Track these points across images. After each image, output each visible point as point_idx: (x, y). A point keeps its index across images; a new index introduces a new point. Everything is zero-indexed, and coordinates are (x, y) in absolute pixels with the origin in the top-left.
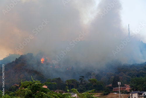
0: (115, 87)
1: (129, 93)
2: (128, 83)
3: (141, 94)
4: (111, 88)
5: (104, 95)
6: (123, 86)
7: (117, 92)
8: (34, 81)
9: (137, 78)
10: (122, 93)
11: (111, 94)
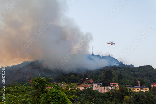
0: (85, 80)
1: (92, 84)
2: (92, 78)
3: (99, 84)
4: (82, 81)
5: (79, 85)
6: (89, 80)
7: (86, 83)
8: (41, 78)
9: (97, 75)
10: (89, 84)
11: (82, 84)
